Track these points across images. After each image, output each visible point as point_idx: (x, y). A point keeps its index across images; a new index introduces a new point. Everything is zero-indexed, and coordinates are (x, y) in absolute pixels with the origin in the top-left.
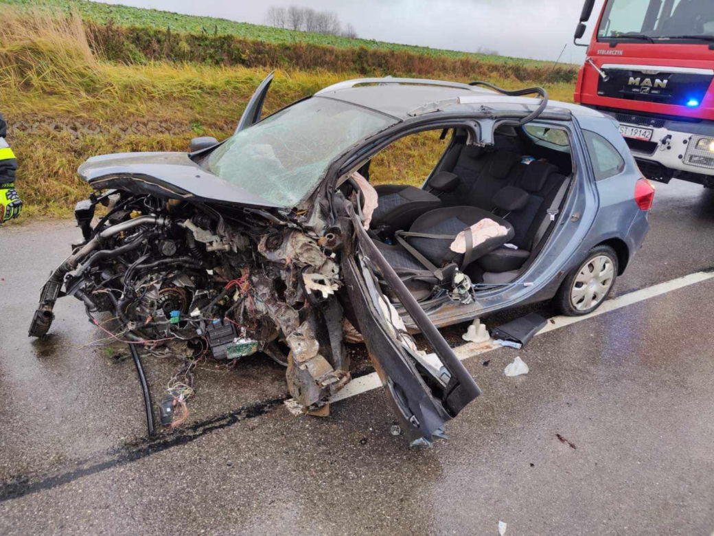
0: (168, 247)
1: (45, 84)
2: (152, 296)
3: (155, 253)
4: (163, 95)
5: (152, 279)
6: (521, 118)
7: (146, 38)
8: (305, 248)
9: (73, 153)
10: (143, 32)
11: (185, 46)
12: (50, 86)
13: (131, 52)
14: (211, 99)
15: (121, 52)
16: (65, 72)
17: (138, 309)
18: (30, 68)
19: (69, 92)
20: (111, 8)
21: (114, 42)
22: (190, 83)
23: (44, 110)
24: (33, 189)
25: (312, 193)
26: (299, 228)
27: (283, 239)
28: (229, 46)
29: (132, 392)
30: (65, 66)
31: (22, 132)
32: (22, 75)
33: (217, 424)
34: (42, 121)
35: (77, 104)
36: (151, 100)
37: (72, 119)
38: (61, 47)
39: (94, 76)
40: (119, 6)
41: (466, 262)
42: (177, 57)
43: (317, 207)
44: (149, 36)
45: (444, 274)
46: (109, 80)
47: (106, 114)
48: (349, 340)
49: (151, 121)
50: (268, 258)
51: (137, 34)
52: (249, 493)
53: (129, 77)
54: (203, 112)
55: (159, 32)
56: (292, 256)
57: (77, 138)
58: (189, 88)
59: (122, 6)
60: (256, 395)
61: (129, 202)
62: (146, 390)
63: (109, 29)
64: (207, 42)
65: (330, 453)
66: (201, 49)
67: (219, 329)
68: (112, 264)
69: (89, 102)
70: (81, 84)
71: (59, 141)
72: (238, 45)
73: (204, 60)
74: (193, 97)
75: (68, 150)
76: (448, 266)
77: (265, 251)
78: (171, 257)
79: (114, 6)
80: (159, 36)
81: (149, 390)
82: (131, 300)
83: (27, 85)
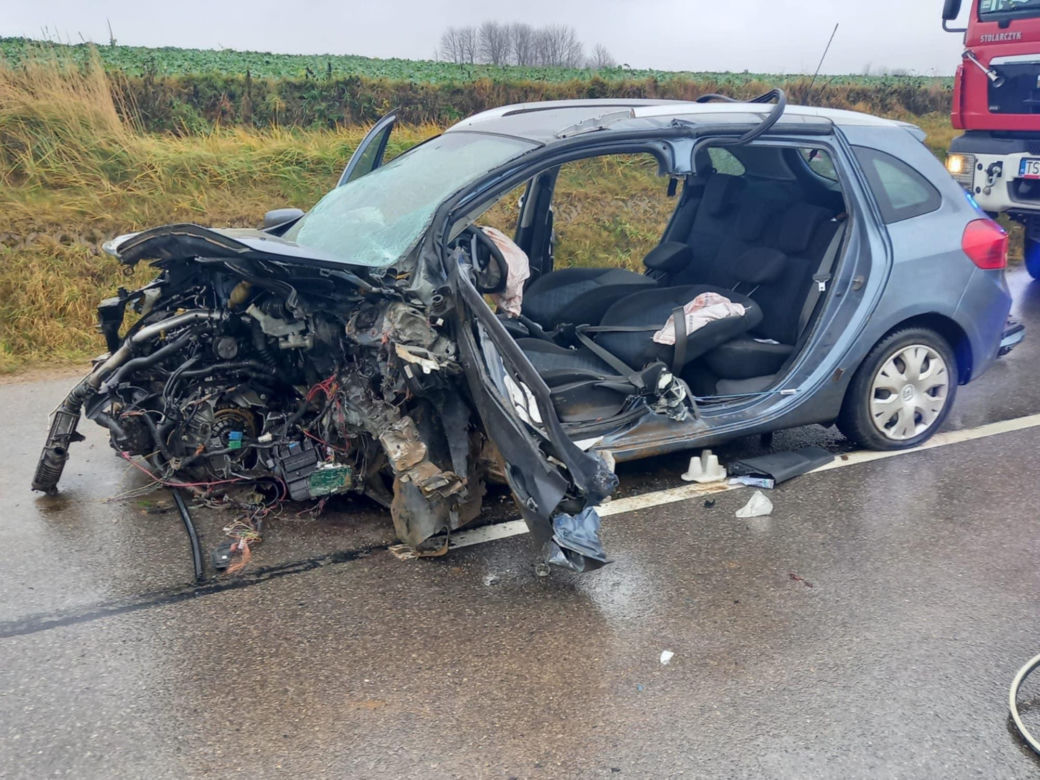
0: (226, 347)
1: (46, 172)
2: (205, 417)
3: (207, 354)
4: (235, 177)
5: (203, 394)
6: (741, 133)
7: (210, 93)
8: (408, 320)
9: (89, 278)
10: (205, 83)
11: (276, 101)
12: (53, 175)
13: (185, 116)
14: (317, 180)
15: (168, 118)
16: (78, 151)
17: (185, 437)
18: (22, 148)
19: (83, 182)
20: (152, 54)
21: (157, 103)
22: (281, 157)
23: (44, 213)
24: (27, 337)
25: (414, 246)
26: (398, 294)
27: (378, 314)
28: (353, 95)
29: (175, 542)
30: (77, 142)
31: (9, 249)
32: (11, 162)
33: (291, 569)
34: (41, 230)
35: (97, 199)
36: (217, 187)
37: (89, 224)
38: (71, 112)
39: (123, 154)
40: (167, 49)
41: (680, 359)
42: (262, 118)
43: (423, 264)
44: (216, 89)
45: (645, 378)
46: (148, 159)
47: (144, 213)
48: (494, 475)
49: (217, 220)
50: (359, 341)
51: (195, 87)
52: (325, 628)
53: (181, 153)
54: (303, 202)
55: (232, 81)
56: (390, 333)
57: (96, 254)
58: (279, 164)
59: (173, 49)
60: (350, 542)
61: (173, 301)
62: (195, 541)
63: (148, 82)
64: (315, 92)
65: (443, 593)
66: (304, 103)
67: (298, 455)
68: (149, 382)
69: (116, 196)
70: (103, 168)
71: (68, 260)
72: (370, 94)
73: (310, 122)
74: (286, 179)
75: (81, 274)
76: (651, 366)
77: (355, 333)
78: (232, 360)
79: (159, 49)
80: (233, 88)
81: (198, 541)
82: (175, 425)
83: (18, 175)
